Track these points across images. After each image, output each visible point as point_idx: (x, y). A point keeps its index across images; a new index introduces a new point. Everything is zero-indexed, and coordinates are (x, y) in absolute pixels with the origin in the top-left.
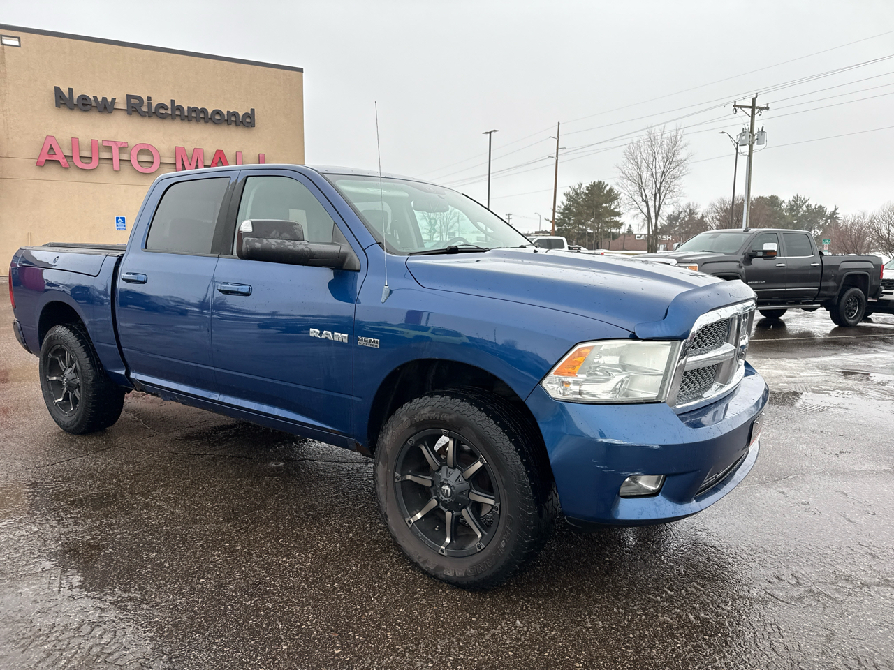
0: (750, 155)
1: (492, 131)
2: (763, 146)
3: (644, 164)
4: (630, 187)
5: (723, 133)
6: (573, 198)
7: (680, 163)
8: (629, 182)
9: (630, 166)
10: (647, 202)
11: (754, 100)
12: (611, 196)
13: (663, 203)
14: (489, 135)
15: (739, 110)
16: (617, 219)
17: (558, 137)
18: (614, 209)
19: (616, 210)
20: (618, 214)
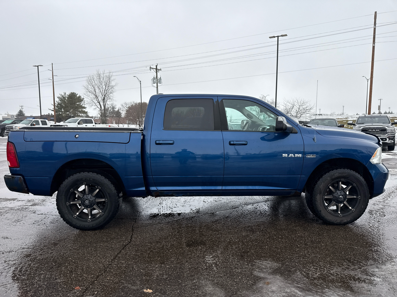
0: (157, 87)
1: (39, 66)
2: (161, 84)
3: (96, 86)
4: (91, 96)
5: (135, 76)
6: (62, 99)
7: (112, 87)
8: (90, 93)
9: (90, 87)
10: (99, 103)
11: (156, 66)
12: (80, 99)
13: (107, 104)
14: (37, 67)
15: (152, 69)
16: (84, 110)
17: (53, 70)
18: (82, 105)
19: (83, 106)
20: (85, 108)
